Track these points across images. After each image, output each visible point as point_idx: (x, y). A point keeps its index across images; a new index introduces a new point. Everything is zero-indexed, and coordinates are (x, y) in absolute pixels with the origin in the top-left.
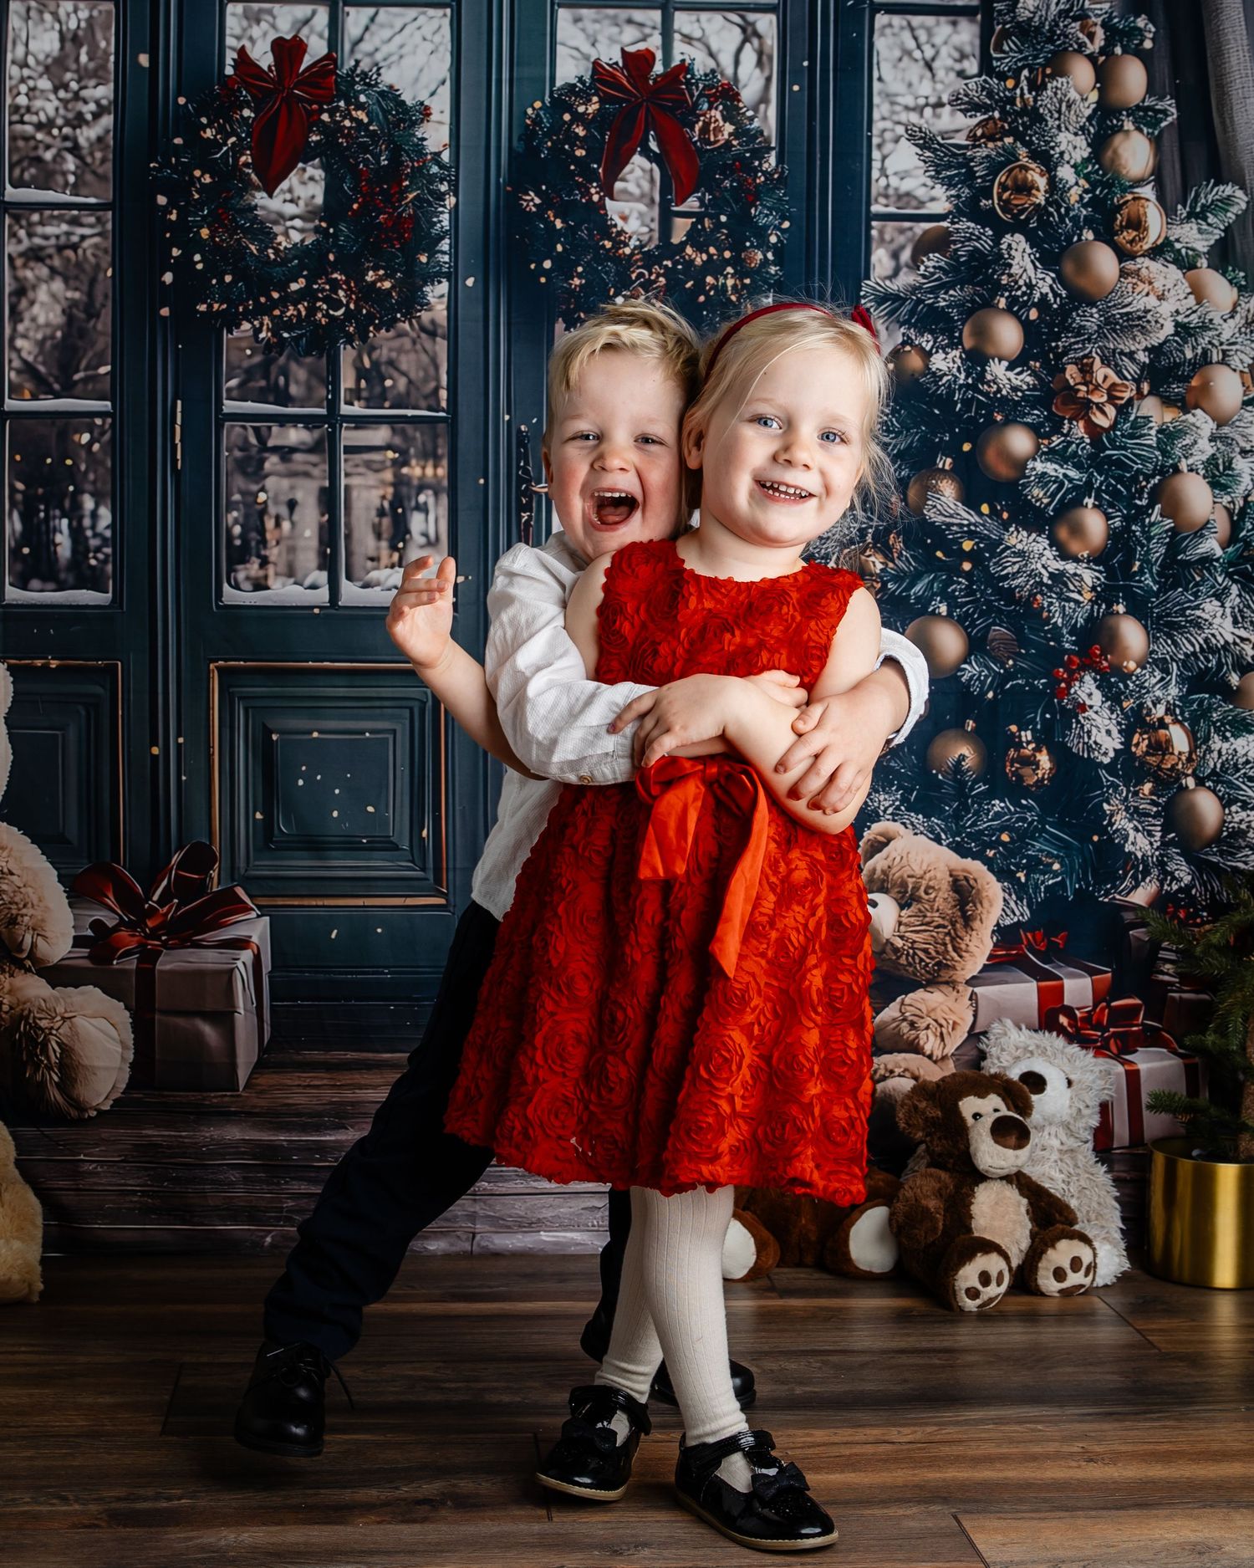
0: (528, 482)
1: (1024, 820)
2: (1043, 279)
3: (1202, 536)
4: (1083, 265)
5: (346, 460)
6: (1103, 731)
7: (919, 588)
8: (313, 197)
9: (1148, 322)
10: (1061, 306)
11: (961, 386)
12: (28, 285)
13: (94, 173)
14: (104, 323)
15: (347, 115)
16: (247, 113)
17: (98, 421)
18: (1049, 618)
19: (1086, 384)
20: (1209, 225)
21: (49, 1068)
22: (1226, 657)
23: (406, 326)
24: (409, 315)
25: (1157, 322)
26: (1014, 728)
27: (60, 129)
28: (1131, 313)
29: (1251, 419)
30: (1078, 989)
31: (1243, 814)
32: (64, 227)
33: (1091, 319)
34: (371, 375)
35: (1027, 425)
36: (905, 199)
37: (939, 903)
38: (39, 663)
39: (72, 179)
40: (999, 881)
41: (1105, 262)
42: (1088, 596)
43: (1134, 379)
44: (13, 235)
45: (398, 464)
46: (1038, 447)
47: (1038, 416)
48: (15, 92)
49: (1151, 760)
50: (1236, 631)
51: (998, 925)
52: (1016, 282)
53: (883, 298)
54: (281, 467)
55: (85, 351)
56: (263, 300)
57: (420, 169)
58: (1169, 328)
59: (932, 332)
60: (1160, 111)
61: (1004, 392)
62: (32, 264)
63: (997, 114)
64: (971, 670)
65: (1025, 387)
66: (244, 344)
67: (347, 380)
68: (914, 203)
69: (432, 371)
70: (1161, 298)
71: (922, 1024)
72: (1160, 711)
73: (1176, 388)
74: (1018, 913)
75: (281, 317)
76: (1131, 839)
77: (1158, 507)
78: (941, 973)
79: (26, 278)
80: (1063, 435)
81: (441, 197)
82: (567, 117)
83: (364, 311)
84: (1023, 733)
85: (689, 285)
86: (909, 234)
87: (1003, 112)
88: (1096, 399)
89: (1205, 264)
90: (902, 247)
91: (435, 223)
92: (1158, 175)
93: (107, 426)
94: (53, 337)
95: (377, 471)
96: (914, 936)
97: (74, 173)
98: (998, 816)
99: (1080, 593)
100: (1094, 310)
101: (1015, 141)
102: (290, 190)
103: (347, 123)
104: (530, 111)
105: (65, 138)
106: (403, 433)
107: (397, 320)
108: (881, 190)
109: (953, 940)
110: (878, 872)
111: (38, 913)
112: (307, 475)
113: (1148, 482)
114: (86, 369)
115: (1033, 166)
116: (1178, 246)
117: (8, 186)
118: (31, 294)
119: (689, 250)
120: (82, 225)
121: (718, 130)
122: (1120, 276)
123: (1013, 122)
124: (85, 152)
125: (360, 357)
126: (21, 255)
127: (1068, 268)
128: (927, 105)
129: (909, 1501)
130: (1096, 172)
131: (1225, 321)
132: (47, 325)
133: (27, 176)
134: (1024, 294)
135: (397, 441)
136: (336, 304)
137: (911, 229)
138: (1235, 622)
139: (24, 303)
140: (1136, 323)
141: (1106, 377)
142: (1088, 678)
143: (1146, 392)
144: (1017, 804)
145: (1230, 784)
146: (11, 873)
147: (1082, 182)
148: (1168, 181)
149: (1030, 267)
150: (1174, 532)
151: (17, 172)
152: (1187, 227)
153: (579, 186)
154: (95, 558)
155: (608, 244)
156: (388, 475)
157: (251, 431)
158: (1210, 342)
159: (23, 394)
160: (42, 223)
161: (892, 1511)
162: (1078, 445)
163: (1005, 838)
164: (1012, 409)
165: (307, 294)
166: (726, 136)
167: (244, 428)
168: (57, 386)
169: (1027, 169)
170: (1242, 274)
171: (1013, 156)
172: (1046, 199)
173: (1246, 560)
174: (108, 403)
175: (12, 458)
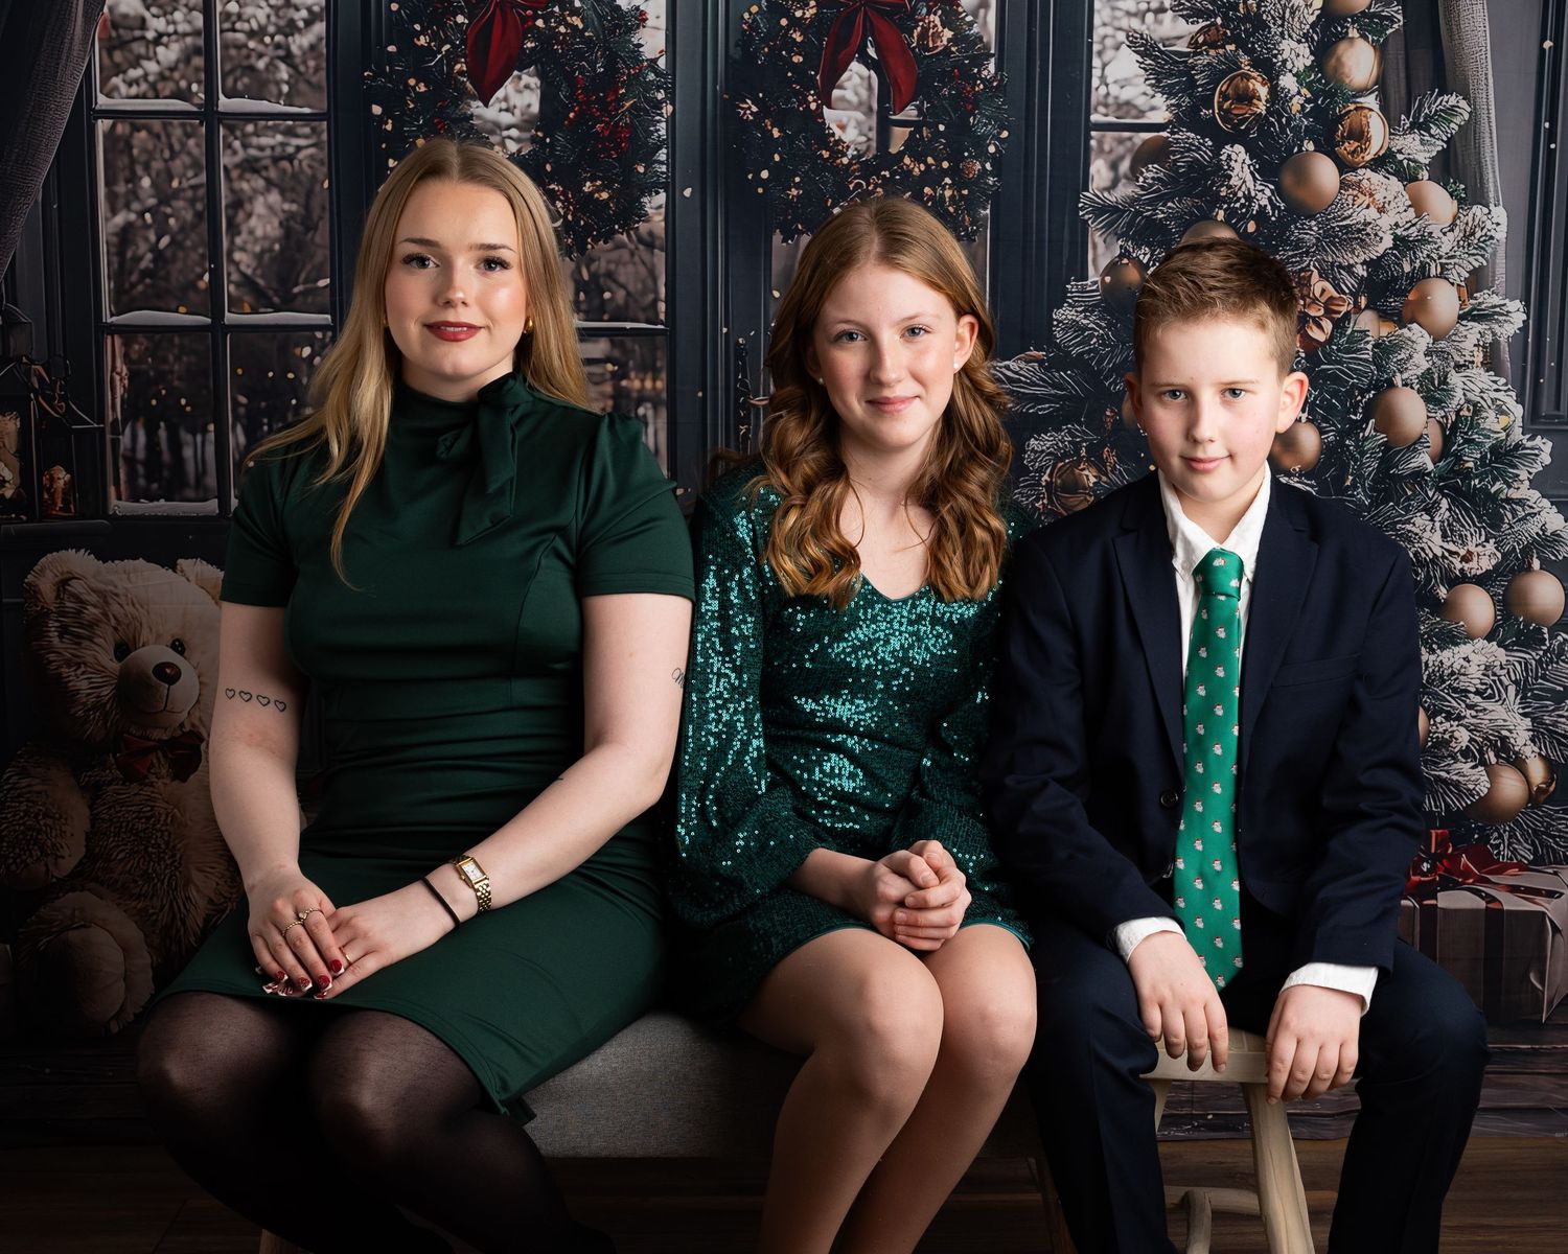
0: (746, 395)
2: (1262, 191)
3: (1415, 450)
4: (1303, 175)
8: (529, 106)
9: (1368, 234)
10: (1280, 218)
12: (244, 197)
13: (309, 83)
14: (322, 236)
15: (562, 21)
16: (460, 19)
17: (319, 335)
20: (1431, 136)
22: (1435, 570)
23: (625, 237)
24: (627, 227)
25: (1376, 235)
27: (272, 37)
28: (1350, 226)
29: (1465, 333)
31: (1448, 724)
32: (279, 138)
33: (1310, 232)
34: (590, 288)
36: (1125, 108)
39: (285, 88)
41: (1325, 173)
43: (1351, 293)
44: (228, 146)
45: (617, 377)
50: (1445, 545)
52: (1235, 194)
53: (1101, 209)
55: (304, 266)
57: (636, 76)
58: (1388, 242)
59: (1149, 245)
60: (1387, 18)
62: (248, 176)
63: (1219, 21)
68: (1134, 112)
69: (650, 283)
70: (1381, 210)
73: (1393, 302)
77: (1372, 421)
79: (242, 190)
81: (658, 105)
82: (784, 22)
83: (582, 223)
86: (1129, 144)
87: (1225, 18)
88: (1312, 313)
89: (1426, 175)
90: (1121, 158)
91: (652, 133)
92: (1381, 85)
94: (271, 250)
95: (597, 384)
97: (287, 83)
100: (1313, 223)
101: (1237, 49)
102: (506, 99)
103: (562, 29)
104: (746, 16)
105: (278, 46)
106: (622, 347)
107: (616, 232)
108: (1101, 99)
113: (1363, 397)
115: (1255, 74)
116: (1399, 157)
117: (221, 96)
118: (248, 207)
119: (907, 160)
120: (297, 136)
121: (937, 36)
122: (1341, 189)
123: (1235, 28)
124: (298, 61)
125: (578, 270)
126: (237, 166)
127: (1288, 179)
128: (1149, 10)
130: (1319, 80)
131: (1445, 234)
132: (265, 237)
133: (240, 85)
134: (1243, 206)
135: (616, 353)
137: (1130, 139)
138: (1444, 536)
139: (241, 215)
140: (1357, 235)
141: (1323, 291)
143: (1363, 307)
145: (1436, 696)
147: (1304, 91)
148: (1391, 90)
149: (1249, 178)
150: (1387, 446)
151: (230, 81)
152: (1409, 138)
153: (796, 93)
155: (826, 154)
156: (608, 388)
158: (1428, 256)
159: (242, 307)
160: (257, 134)
166: (945, 43)
168: (276, 300)
169: (1248, 77)
170: (1462, 186)
171: (1235, 64)
172: (1268, 109)
173: (1458, 474)
174: (329, 317)
175: (233, 371)
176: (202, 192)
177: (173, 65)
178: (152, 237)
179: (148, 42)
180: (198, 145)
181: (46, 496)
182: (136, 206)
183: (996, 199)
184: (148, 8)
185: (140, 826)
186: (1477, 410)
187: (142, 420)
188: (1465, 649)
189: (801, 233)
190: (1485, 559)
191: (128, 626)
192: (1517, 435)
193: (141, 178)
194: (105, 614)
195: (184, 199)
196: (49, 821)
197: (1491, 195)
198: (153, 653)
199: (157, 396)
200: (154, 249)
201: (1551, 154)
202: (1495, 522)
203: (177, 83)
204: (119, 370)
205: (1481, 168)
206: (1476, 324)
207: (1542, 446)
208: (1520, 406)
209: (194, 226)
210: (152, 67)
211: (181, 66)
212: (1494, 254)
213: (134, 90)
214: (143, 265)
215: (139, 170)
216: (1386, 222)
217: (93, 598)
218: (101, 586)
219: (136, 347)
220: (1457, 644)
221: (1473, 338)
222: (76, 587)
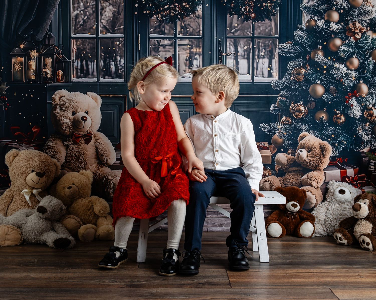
0: (221, 53)
1: (337, 132)
2: (344, 3)
5: (178, 48)
6: (357, 111)
7: (313, 77)
9: (370, 13)
10: (349, 9)
11: (324, 29)
12: (104, 7)
14: (122, 16)
17: (121, 39)
18: (344, 84)
19: (354, 28)
21: (111, 188)
23: (192, 16)
24: (193, 13)
25: (372, 13)
26: (335, 110)
28: (365, 11)
30: (350, 172)
33: (356, 12)
34: (184, 28)
35: (340, 38)
37: (317, 151)
38: (108, 95)
40: (331, 146)
42: (354, 79)
43: (366, 27)
45: (190, 49)
46: (342, 43)
47: (343, 36)
49: (368, 118)
51: (331, 156)
52: (338, 4)
53: (305, 8)
54: (163, 50)
55: (118, 23)
56: (159, 10)
58: (375, 14)
59: (317, 16)
61: (334, 30)
62: (105, 2)
64: (325, 96)
65: (339, 29)
66: (154, 21)
67: (179, 29)
69: (198, 27)
70: (373, 7)
71: (313, 179)
72: (371, 106)
74: (336, 154)
75: (163, 14)
76: (363, 136)
77: (371, 57)
78: (317, 168)
79: (104, 6)
80: (348, 40)
83: (182, 13)
84: (338, 111)
85: (259, 5)
88: (357, 31)
93: (123, 40)
94: (110, 19)
95: (185, 50)
96: (311, 159)
98: (331, 131)
99: (352, 78)
100: (357, 10)
106: (192, 41)
107: (190, 14)
109: (320, 160)
110: (303, 144)
111: (108, 153)
112: (169, 51)
113: (369, 51)
114: (118, 27)
118: (105, 9)
122: (363, 2)
125: (181, 24)
126: (103, 0)
129: (318, 285)
132: (109, 17)
134: (340, 6)
135: (190, 43)
136: (176, 11)
139: (103, 12)
140: (367, 13)
141: (359, 26)
142: (353, 98)
143: (369, 30)
144: (336, 128)
146: (102, 144)
150: (375, 63)
154: (120, 71)
156: (188, 51)
157: (156, 41)
159: (103, 33)
161: (314, 287)
162: (352, 43)
163: (333, 136)
164: (336, 34)
165: (169, 9)
167: (155, 40)
168: (111, 31)
174: (123, 35)
175: (101, 48)
176: (94, 6)
178: (83, 17)
181: (57, 77)
182: (79, 9)
183: (280, 5)
185: (77, 155)
187: (79, 59)
189: (234, 14)
191: (75, 107)
193: (80, 3)
194: (70, 105)
195: (90, 8)
196: (57, 153)
198: (81, 114)
199: (83, 54)
200: (83, 19)
204: (74, 48)
209: (92, 14)
214: (81, 23)
215: (80, 1)
216: (374, 10)
217: (67, 101)
218: (69, 98)
219: (79, 42)
222: (64, 98)
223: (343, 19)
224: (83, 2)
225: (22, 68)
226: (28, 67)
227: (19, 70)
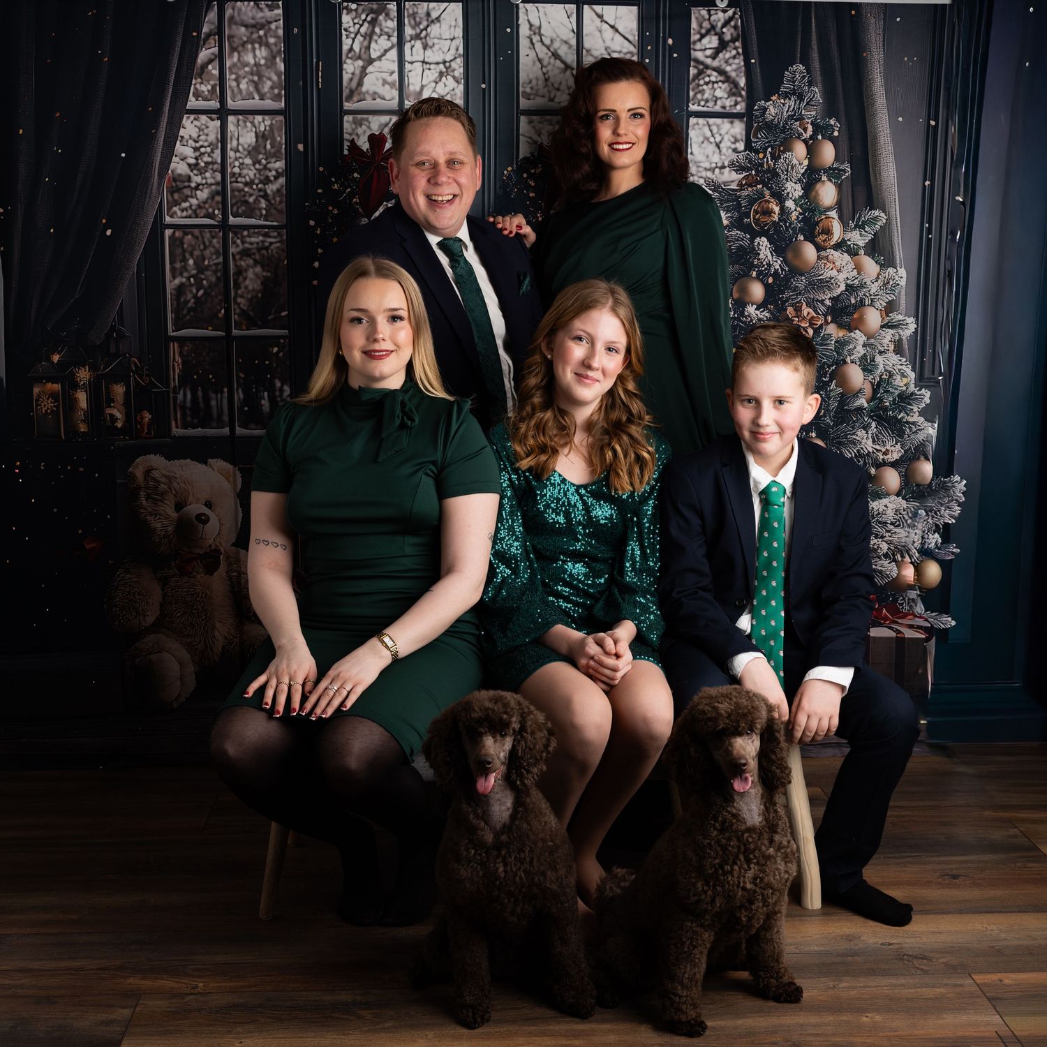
2: (776, 261)
3: (858, 396)
4: (798, 253)
9: (832, 284)
10: (786, 276)
12: (243, 269)
13: (276, 209)
14: (284, 289)
16: (356, 175)
17: (282, 341)
19: (797, 317)
20: (866, 232)
22: (868, 459)
25: (836, 284)
27: (257, 185)
28: (823, 279)
29: (884, 335)
31: (876, 541)
32: (261, 238)
33: (802, 282)
39: (264, 212)
41: (810, 251)
43: (823, 315)
44: (234, 242)
48: (232, 165)
50: (874, 446)
52: (762, 263)
55: (274, 304)
58: (843, 287)
60: (842, 170)
61: (754, 322)
62: (244, 258)
63: (753, 172)
65: (765, 319)
70: (839, 271)
73: (846, 319)
77: (835, 381)
79: (241, 265)
82: (525, 175)
87: (757, 171)
88: (803, 325)
89: (863, 252)
92: (839, 205)
93: (286, 343)
94: (257, 296)
97: (265, 209)
100: (803, 278)
101: (763, 187)
104: (505, 172)
105: (260, 190)
113: (830, 369)
114: (274, 313)
115: (772, 200)
116: (849, 243)
117: (230, 216)
118: (244, 274)
120: (270, 237)
122: (818, 260)
123: (762, 176)
124: (270, 198)
126: (238, 253)
127: (790, 255)
128: (716, 167)
130: (806, 203)
131: (873, 283)
132: (254, 290)
133: (240, 211)
134: (766, 269)
138: (874, 442)
139: (241, 279)
140: (826, 284)
141: (808, 313)
143: (829, 321)
147: (798, 209)
148: (844, 208)
149: (769, 254)
150: (842, 395)
151: (235, 209)
152: (854, 233)
153: (532, 213)
158: (864, 295)
159: (242, 327)
160: (249, 236)
168: (259, 323)
169: (769, 202)
170: (882, 258)
171: (762, 195)
172: (779, 218)
173: (880, 409)
174: (287, 331)
175: (237, 361)
176: (220, 267)
177: (205, 200)
178: (194, 291)
179: (192, 188)
180: (218, 242)
181: (139, 426)
182: (186, 274)
184: (192, 171)
185: (188, 599)
186: (891, 375)
187: (189, 386)
188: (885, 501)
190: (896, 453)
191: (182, 494)
192: (912, 388)
193: (188, 260)
194: (170, 488)
195: (211, 271)
196: (141, 597)
197: (898, 262)
198: (195, 508)
199: (197, 374)
200: (195, 297)
201: (929, 240)
202: (901, 434)
203: (207, 210)
204: (177, 360)
205: (892, 248)
206: (890, 330)
207: (925, 394)
208: (913, 373)
209: (216, 285)
210: (194, 201)
211: (209, 201)
212: (900, 293)
213: (185, 214)
214: (190, 305)
215: (187, 256)
216: (841, 277)
217: (164, 480)
218: (167, 473)
219: (186, 348)
220: (881, 498)
221: (888, 337)
222: (155, 474)
223: (773, 298)
224: (195, 257)
225: (57, 407)
226: (71, 404)
227: (49, 411)
